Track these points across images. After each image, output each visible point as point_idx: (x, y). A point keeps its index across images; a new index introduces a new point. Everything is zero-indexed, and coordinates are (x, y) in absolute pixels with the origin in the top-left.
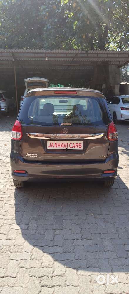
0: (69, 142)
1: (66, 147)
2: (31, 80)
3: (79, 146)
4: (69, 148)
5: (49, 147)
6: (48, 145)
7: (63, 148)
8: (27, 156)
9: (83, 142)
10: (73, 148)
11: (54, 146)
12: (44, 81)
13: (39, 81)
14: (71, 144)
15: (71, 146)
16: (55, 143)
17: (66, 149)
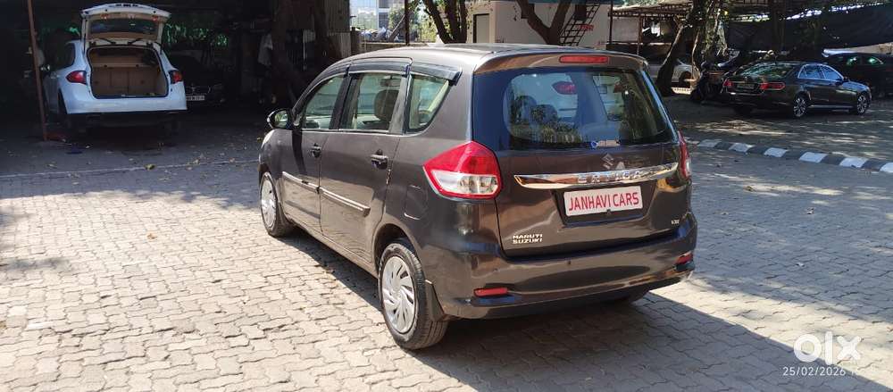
0: (611, 192)
1: (607, 207)
2: (111, 13)
3: (633, 201)
4: (614, 209)
5: (571, 210)
6: (568, 204)
7: (600, 210)
8: (515, 242)
9: (639, 188)
10: (622, 208)
11: (581, 204)
12: (157, 17)
13: (138, 17)
14: (616, 195)
15: (617, 200)
16: (582, 198)
17: (608, 210)
